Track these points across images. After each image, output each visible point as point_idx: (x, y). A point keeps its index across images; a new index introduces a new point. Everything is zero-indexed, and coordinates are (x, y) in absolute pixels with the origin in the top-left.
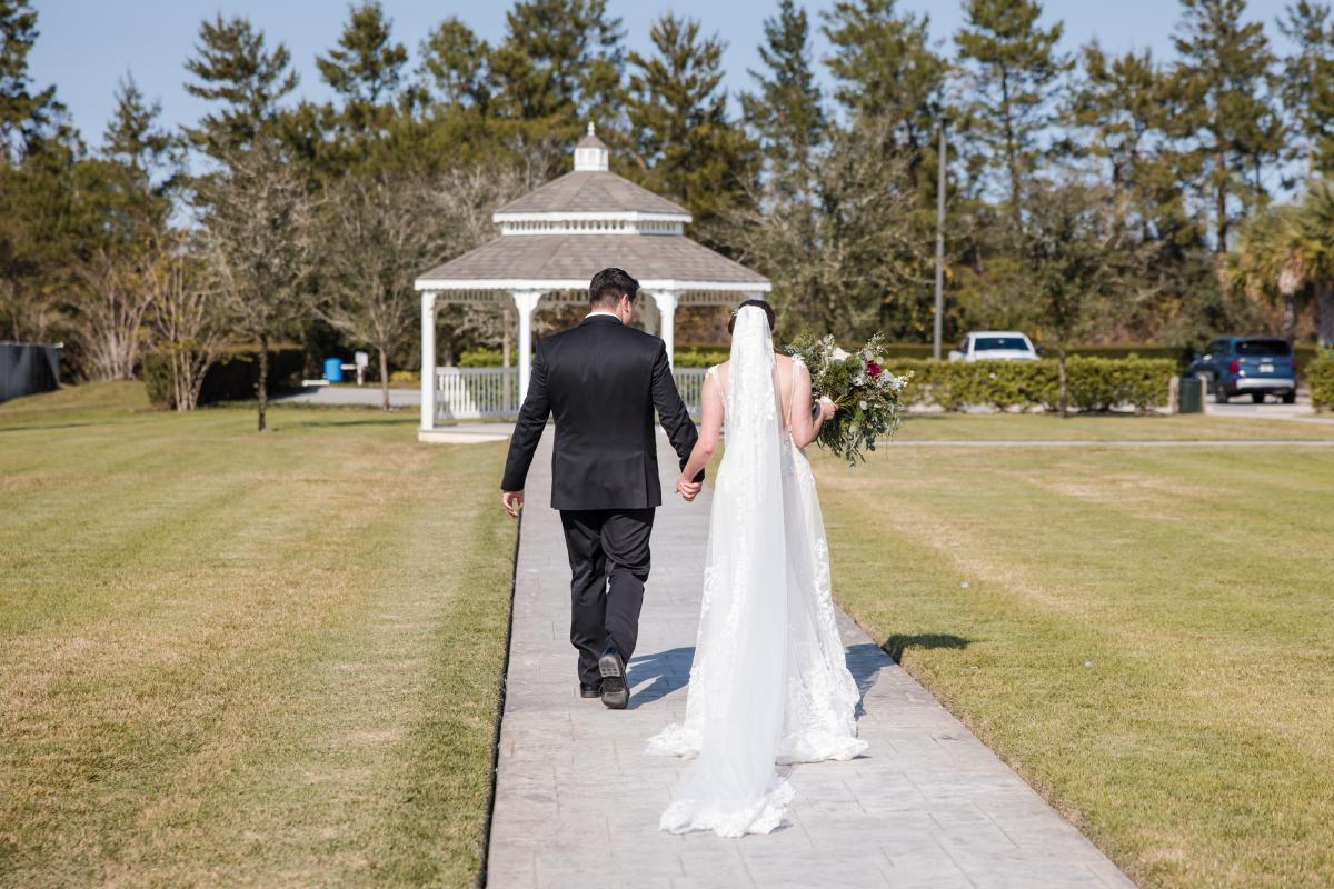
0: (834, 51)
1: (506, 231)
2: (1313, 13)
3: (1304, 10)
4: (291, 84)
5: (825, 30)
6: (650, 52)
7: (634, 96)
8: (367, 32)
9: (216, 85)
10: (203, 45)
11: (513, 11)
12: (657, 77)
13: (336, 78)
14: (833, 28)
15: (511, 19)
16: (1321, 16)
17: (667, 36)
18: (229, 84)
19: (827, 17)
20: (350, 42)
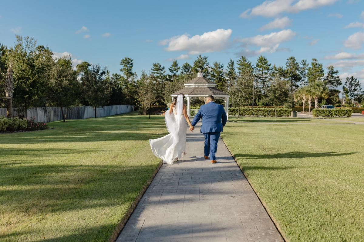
0: (238, 66)
1: (186, 87)
2: (305, 61)
3: (303, 61)
4: (165, 72)
5: (237, 63)
6: (213, 67)
7: (211, 73)
8: (175, 64)
9: (155, 72)
10: (153, 66)
11: (195, 62)
12: (214, 70)
13: (171, 71)
14: (238, 63)
15: (194, 63)
16: (306, 62)
17: (216, 65)
18: (157, 71)
19: (238, 62)
20: (173, 66)
